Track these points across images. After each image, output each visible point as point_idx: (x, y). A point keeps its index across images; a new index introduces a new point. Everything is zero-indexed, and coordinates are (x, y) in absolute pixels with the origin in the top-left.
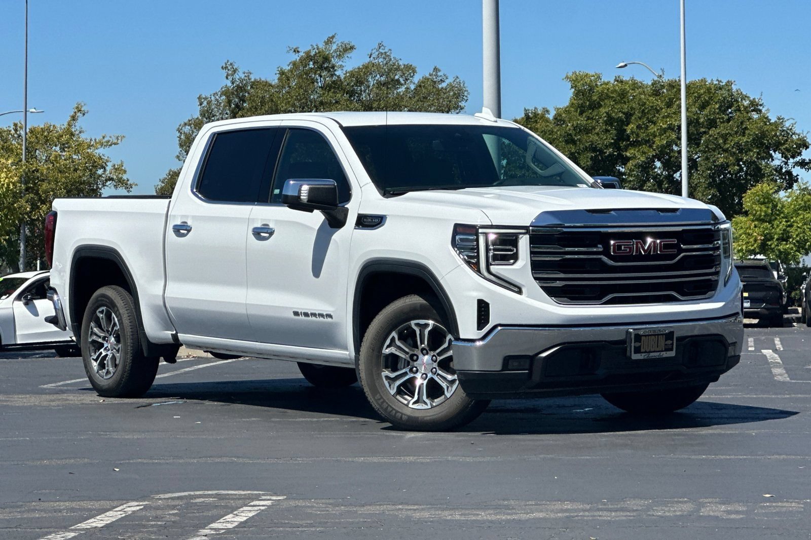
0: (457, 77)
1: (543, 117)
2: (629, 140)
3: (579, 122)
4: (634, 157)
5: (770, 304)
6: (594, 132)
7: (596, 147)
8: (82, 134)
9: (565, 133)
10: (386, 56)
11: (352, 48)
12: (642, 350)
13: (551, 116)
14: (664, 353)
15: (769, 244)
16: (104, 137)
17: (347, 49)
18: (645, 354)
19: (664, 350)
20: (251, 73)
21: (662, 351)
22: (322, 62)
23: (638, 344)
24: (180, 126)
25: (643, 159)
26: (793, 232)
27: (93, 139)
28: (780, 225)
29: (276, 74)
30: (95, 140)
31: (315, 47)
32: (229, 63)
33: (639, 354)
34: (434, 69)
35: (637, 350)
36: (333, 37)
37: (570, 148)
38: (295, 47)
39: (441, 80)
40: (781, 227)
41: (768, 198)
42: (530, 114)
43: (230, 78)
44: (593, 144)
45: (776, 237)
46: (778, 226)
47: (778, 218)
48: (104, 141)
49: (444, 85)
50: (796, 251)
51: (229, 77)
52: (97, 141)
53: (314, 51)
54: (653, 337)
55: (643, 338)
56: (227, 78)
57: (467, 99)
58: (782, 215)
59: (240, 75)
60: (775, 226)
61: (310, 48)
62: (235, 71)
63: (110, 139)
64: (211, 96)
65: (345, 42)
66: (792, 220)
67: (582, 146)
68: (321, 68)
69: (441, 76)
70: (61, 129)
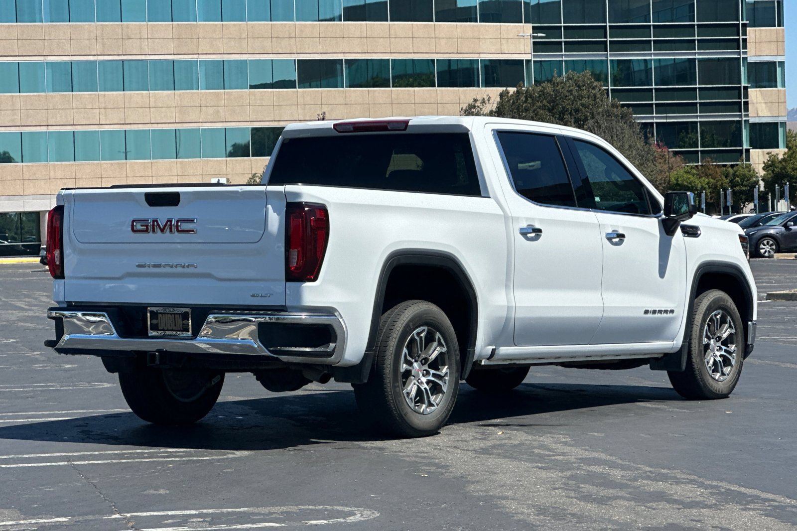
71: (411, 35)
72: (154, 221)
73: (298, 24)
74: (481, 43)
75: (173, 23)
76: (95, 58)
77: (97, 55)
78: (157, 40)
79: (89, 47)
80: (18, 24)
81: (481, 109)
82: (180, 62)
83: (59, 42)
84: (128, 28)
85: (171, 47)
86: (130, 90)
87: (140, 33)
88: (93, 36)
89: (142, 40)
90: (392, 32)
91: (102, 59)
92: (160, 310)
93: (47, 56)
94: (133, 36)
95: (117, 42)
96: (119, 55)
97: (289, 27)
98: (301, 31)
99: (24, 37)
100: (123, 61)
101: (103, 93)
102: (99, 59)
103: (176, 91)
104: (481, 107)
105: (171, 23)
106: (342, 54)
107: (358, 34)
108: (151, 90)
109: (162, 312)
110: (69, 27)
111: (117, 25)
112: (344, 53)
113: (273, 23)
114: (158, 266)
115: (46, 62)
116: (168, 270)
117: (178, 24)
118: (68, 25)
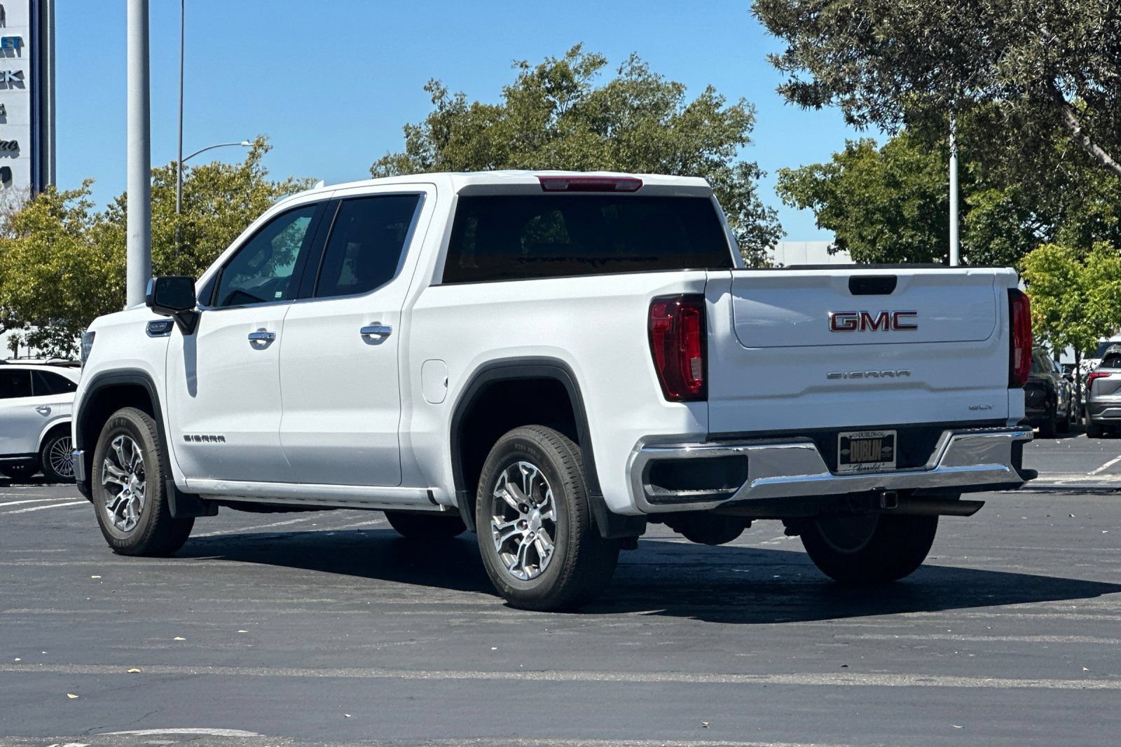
0: (744, 99)
1: (869, 150)
2: (973, 181)
3: (906, 158)
4: (978, 206)
5: (1032, 407)
6: (925, 171)
7: (925, 192)
8: (265, 176)
9: (886, 172)
10: (641, 71)
11: (602, 62)
13: (877, 150)
15: (1054, 325)
16: (290, 181)
17: (598, 63)
20: (464, 96)
22: (560, 80)
24: (374, 164)
25: (989, 207)
26: (1089, 308)
27: (276, 183)
28: (1071, 300)
29: (501, 96)
30: (279, 184)
31: (551, 60)
32: (434, 82)
34: (708, 89)
36: (578, 47)
37: (891, 193)
38: (522, 61)
39: (717, 103)
40: (1071, 302)
41: (1055, 263)
42: (854, 147)
43: (438, 102)
44: (921, 188)
45: (1064, 315)
46: (1067, 301)
47: (1068, 290)
48: (289, 185)
49: (721, 110)
50: (1092, 335)
51: (436, 101)
52: (281, 185)
53: (550, 65)
56: (434, 102)
57: (752, 129)
58: (1075, 286)
59: (450, 97)
60: (1064, 302)
61: (544, 61)
62: (443, 93)
63: (297, 183)
64: (420, 124)
65: (592, 54)
66: (1088, 293)
67: (908, 191)
68: (559, 87)
69: (716, 98)
70: (237, 169)
72: (864, 315)
92: (855, 435)
109: (858, 437)
114: (859, 375)
116: (872, 380)
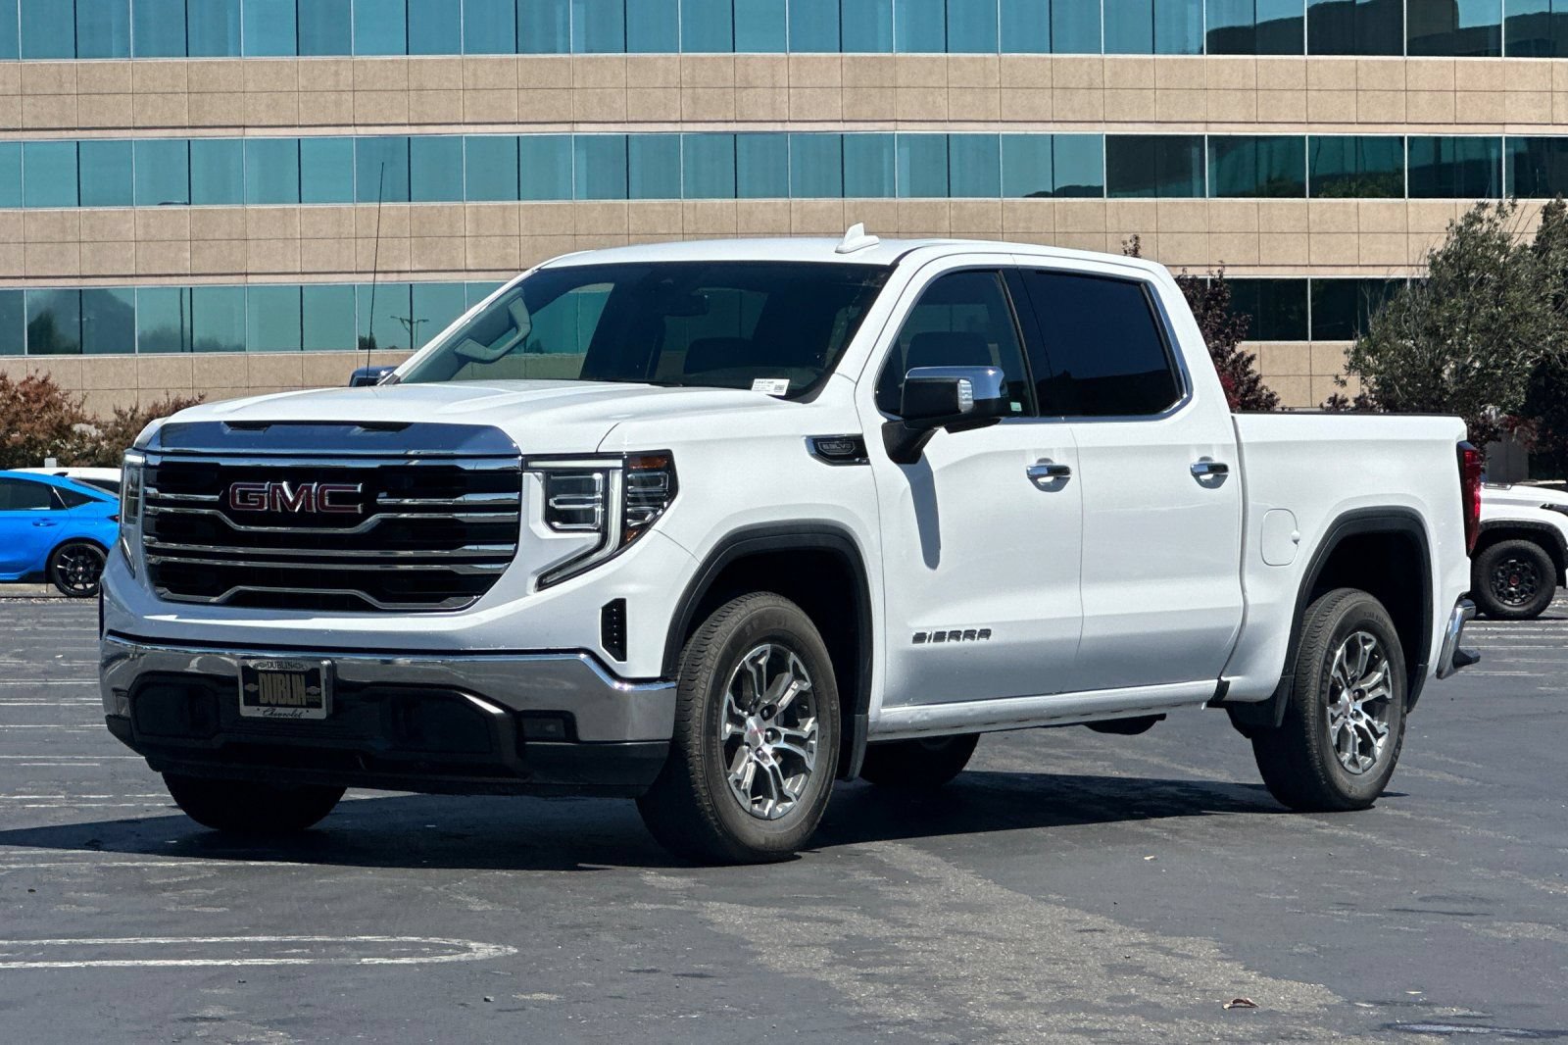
12: (262, 700)
14: (304, 710)
18: (266, 708)
19: (304, 703)
21: (302, 706)
23: (251, 687)
33: (256, 708)
35: (252, 699)
54: (281, 676)
55: (261, 676)
71: (1352, 86)
73: (1110, 60)
74: (1507, 102)
75: (844, 54)
76: (677, 128)
77: (682, 122)
78: (808, 91)
79: (665, 105)
80: (520, 56)
81: (1496, 225)
82: (856, 137)
83: (601, 93)
84: (748, 65)
85: (837, 105)
86: (749, 197)
87: (773, 76)
88: (673, 80)
89: (777, 90)
90: (1312, 78)
91: (692, 130)
93: (577, 122)
94: (758, 82)
95: (724, 94)
96: (726, 122)
97: (1090, 65)
98: (1115, 74)
99: (531, 85)
100: (735, 135)
101: (691, 201)
102: (685, 130)
103: (848, 200)
104: (1497, 221)
105: (838, 54)
106: (1203, 125)
107: (1237, 82)
108: (793, 197)
110: (624, 63)
111: (726, 58)
112: (1207, 122)
113: (1055, 56)
115: (575, 136)
117: (853, 58)
118: (621, 58)
